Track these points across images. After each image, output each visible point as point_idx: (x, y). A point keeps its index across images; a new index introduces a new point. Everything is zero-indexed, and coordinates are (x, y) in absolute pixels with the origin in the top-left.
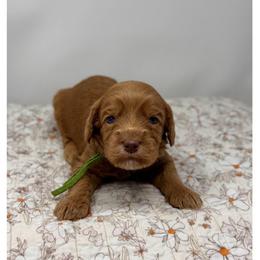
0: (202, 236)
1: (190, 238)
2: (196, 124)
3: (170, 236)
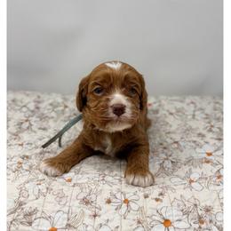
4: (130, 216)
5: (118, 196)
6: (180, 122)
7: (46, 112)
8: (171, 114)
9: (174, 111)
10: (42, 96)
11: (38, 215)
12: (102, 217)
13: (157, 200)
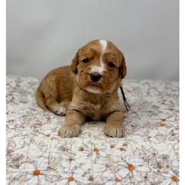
0: (117, 156)
1: (108, 156)
2: (145, 94)
3: (94, 153)
4: (99, 161)
5: (89, 146)
6: (137, 98)
7: (25, 88)
8: (129, 92)
9: (131, 89)
10: (21, 78)
11: (24, 160)
12: (76, 161)
13: (122, 149)
